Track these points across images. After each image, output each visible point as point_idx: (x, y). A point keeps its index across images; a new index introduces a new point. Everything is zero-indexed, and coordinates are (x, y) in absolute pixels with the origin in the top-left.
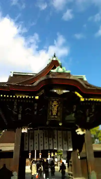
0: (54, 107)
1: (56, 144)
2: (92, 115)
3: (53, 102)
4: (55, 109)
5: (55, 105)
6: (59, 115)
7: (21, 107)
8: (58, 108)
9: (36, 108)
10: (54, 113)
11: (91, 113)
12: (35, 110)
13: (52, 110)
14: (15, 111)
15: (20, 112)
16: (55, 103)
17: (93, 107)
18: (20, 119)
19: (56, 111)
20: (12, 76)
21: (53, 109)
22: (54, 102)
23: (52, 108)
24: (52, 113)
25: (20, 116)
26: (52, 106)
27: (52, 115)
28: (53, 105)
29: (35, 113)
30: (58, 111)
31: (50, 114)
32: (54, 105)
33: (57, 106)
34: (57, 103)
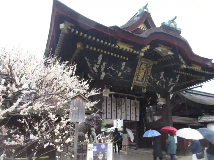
4: (142, 74)
5: (143, 69)
7: (104, 64)
8: (145, 73)
9: (123, 68)
10: (140, 79)
12: (121, 71)
13: (138, 74)
14: (97, 68)
15: (103, 70)
17: (178, 77)
18: (103, 79)
19: (143, 75)
21: (140, 73)
22: (143, 64)
23: (139, 72)
24: (138, 78)
25: (103, 75)
26: (139, 69)
28: (141, 68)
29: (120, 74)
30: (144, 77)
33: (145, 69)
34: (145, 67)
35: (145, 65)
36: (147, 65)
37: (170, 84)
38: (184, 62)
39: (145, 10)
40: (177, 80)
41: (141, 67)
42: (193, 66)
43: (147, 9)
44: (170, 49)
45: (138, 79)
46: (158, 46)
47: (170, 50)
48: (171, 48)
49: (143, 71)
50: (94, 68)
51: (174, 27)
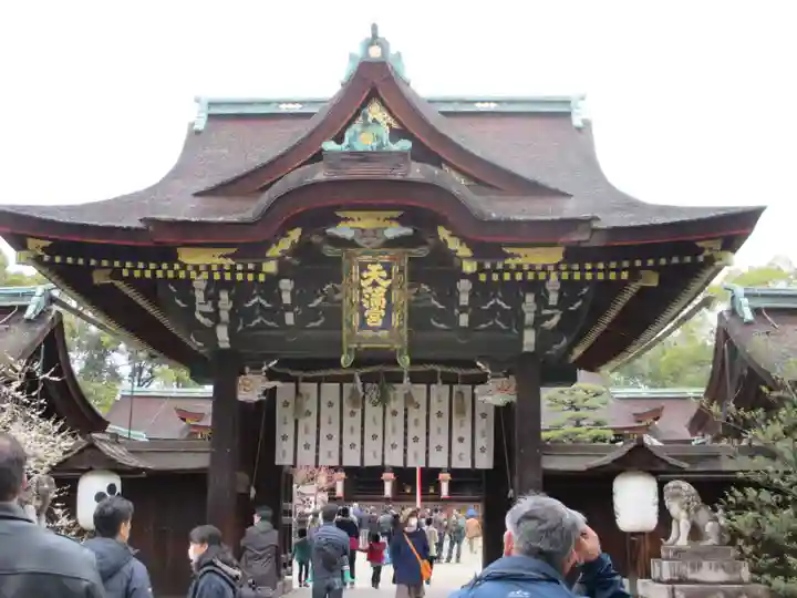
0: (370, 290)
3: (363, 267)
4: (377, 300)
5: (375, 284)
6: (395, 320)
7: (224, 295)
8: (388, 295)
9: (287, 298)
10: (375, 318)
11: (548, 311)
12: (288, 308)
13: (361, 303)
14: (204, 314)
15: (224, 316)
16: (375, 272)
18: (227, 345)
19: (383, 307)
20: (201, 125)
21: (369, 300)
22: (369, 266)
23: (361, 296)
24: (363, 319)
25: (222, 333)
26: (361, 288)
27: (364, 325)
28: (363, 284)
29: (289, 318)
30: (389, 309)
31: (356, 321)
32: (369, 282)
33: (385, 284)
34: (384, 274)
35: (379, 266)
36: (387, 267)
37: (529, 318)
38: (464, 251)
39: (375, 52)
40: (553, 299)
41: (362, 278)
42: (512, 256)
43: (384, 45)
44: (391, 219)
45: (369, 323)
46: (336, 221)
47: (394, 223)
48: (396, 214)
49: (381, 291)
50: (198, 316)
51: (375, 144)
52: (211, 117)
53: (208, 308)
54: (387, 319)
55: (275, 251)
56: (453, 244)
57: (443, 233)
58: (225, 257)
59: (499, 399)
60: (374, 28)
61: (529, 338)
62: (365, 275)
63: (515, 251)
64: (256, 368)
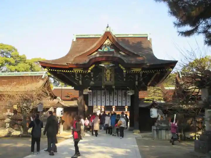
0: (107, 74)
1: (116, 101)
2: (141, 79)
4: (109, 76)
6: (112, 80)
7: (81, 75)
8: (111, 75)
9: (92, 76)
10: (108, 79)
11: (140, 78)
12: (92, 78)
13: (106, 77)
14: (77, 78)
15: (81, 79)
18: (81, 84)
23: (106, 75)
24: (106, 79)
25: (80, 82)
27: (106, 81)
28: (106, 73)
30: (111, 78)
36: (110, 70)
37: (137, 79)
38: (124, 69)
40: (141, 76)
46: (101, 63)
47: (111, 64)
48: (111, 62)
49: (109, 74)
50: (76, 79)
51: (108, 50)
52: (77, 38)
53: (78, 77)
54: (110, 80)
55: (90, 69)
56: (122, 67)
57: (120, 65)
58: (81, 69)
59: (131, 94)
60: (108, 25)
61: (137, 83)
62: (107, 71)
63: (133, 68)
64: (87, 88)
